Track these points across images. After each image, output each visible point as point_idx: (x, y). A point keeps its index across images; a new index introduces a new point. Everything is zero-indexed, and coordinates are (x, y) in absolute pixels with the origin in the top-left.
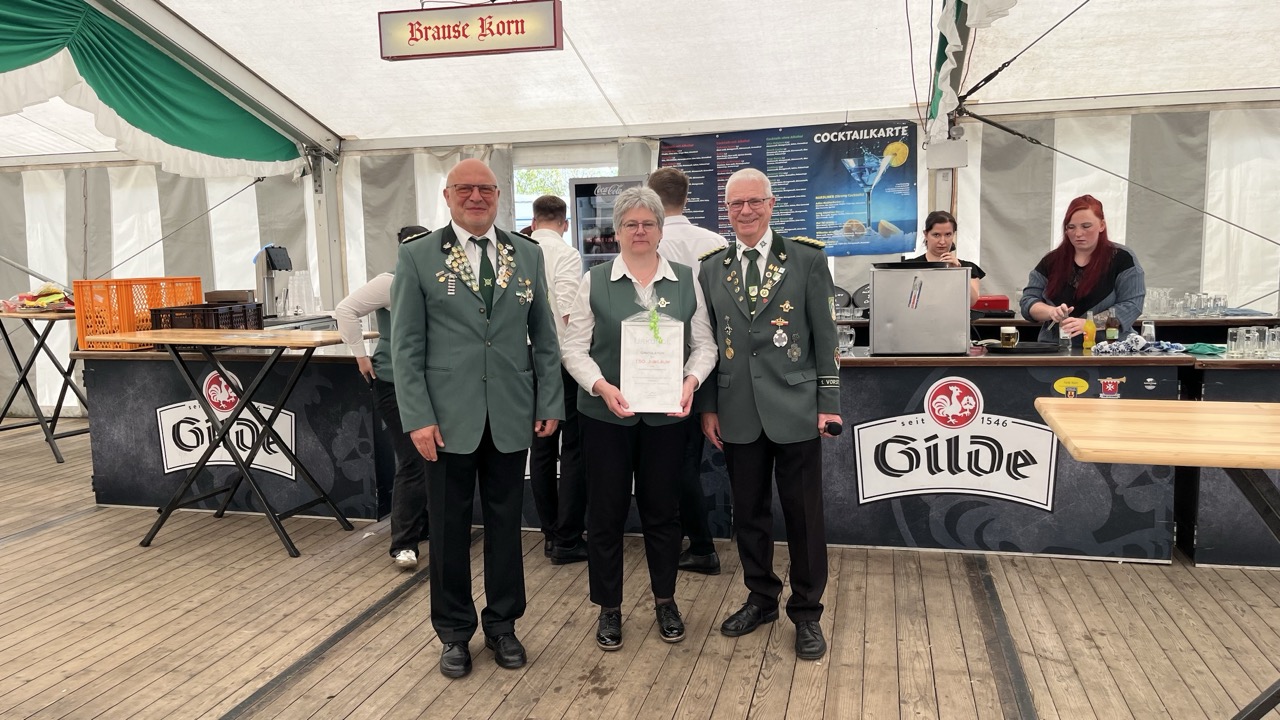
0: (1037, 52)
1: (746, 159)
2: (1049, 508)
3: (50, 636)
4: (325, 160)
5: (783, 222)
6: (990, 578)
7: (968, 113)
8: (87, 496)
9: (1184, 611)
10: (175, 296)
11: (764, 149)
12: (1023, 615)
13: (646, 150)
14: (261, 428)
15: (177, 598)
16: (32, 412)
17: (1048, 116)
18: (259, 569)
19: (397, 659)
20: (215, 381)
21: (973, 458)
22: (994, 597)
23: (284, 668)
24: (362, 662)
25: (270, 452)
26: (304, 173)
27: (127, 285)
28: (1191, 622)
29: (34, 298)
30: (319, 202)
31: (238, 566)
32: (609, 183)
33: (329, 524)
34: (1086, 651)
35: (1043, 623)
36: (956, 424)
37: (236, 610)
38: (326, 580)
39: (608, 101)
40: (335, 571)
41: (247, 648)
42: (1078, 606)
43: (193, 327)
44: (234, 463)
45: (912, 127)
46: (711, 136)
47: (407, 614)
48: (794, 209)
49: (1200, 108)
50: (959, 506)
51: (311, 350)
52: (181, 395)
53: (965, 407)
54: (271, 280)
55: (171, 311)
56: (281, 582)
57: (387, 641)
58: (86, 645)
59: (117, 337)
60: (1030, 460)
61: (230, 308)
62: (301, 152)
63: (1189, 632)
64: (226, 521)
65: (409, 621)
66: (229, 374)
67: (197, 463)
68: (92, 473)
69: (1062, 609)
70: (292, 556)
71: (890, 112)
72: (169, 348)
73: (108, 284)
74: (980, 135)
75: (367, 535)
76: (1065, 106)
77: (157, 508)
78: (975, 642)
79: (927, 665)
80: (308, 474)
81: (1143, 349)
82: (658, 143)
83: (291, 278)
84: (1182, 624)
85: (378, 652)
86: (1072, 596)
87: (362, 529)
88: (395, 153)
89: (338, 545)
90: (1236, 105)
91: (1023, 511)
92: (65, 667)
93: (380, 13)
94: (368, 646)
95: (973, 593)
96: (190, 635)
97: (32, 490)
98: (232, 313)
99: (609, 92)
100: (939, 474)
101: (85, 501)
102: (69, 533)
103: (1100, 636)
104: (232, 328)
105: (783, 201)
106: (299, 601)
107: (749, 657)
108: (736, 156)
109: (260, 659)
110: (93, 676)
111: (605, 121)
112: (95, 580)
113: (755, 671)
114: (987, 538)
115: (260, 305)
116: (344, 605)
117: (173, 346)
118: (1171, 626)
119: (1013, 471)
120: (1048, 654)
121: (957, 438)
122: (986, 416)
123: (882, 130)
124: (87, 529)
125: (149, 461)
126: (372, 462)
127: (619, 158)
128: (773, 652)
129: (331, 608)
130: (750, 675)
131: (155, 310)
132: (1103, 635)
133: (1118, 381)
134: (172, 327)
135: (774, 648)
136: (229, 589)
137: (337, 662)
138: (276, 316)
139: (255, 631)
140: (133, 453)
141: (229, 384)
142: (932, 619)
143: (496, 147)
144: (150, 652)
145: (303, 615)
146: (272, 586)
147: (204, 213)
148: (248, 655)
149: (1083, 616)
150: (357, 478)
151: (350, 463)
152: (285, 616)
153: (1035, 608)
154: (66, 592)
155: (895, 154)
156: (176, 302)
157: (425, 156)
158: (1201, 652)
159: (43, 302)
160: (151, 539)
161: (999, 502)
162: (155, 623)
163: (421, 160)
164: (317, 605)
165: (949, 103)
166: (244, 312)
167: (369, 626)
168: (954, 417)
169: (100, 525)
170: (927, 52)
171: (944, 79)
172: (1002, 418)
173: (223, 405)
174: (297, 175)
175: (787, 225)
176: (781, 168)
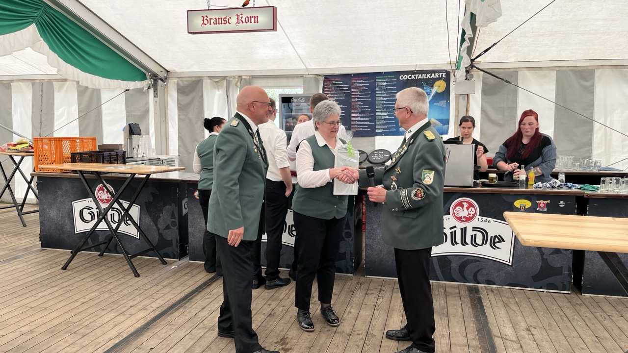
0: (510, 38)
1: (366, 87)
2: (510, 264)
3: (14, 314)
4: (160, 82)
5: (383, 118)
6: (480, 297)
7: (475, 67)
8: (36, 243)
9: (576, 317)
10: (83, 146)
11: (375, 82)
12: (496, 317)
13: (317, 81)
14: (123, 213)
15: (78, 296)
16: (12, 201)
17: (515, 70)
18: (119, 282)
19: (185, 330)
20: (101, 189)
21: (473, 238)
22: (482, 307)
23: (129, 333)
24: (167, 331)
25: (127, 224)
26: (149, 88)
27: (60, 140)
28: (579, 323)
29: (15, 145)
30: (156, 102)
31: (108, 281)
32: (298, 97)
33: (155, 261)
34: (527, 336)
35: (506, 321)
36: (465, 221)
37: (107, 303)
38: (152, 289)
39: (299, 56)
40: (157, 285)
41: (111, 322)
42: (523, 313)
43: (91, 161)
44: (109, 230)
45: (448, 74)
46: (350, 75)
47: (191, 307)
48: (389, 112)
49: (590, 68)
50: (466, 261)
51: (148, 175)
52: (84, 195)
53: (470, 213)
54: (131, 140)
55: (81, 154)
56: (130, 290)
57: (180, 321)
58: (32, 319)
59: (54, 166)
60: (501, 240)
61: (110, 153)
62: (148, 77)
63: (578, 328)
64: (104, 258)
65: (192, 311)
66: (108, 185)
67: (91, 229)
68: (39, 232)
69: (515, 314)
70: (136, 276)
71: (437, 66)
72: (79, 172)
73: (50, 140)
74: (482, 78)
75: (173, 267)
76: (523, 65)
77: (71, 251)
78: (472, 330)
79: (448, 341)
80: (145, 235)
81: (559, 186)
82: (323, 78)
83: (141, 139)
84: (574, 324)
85: (176, 326)
86: (521, 308)
87: (171, 264)
88: (194, 79)
89: (159, 271)
90: (608, 67)
91: (498, 265)
92: (21, 329)
93: (188, 11)
94: (171, 323)
95: (472, 305)
96: (83, 315)
97: (9, 240)
98: (111, 156)
99: (300, 51)
100: (456, 245)
101: (35, 246)
102: (26, 262)
103: (533, 329)
104: (111, 163)
105: (383, 108)
106: (138, 299)
107: (360, 334)
108: (361, 85)
109: (117, 328)
110: (35, 334)
111: (298, 67)
112: (38, 286)
113: (362, 342)
114: (479, 278)
115: (125, 152)
116: (160, 302)
117: (81, 171)
118: (569, 325)
119: (493, 245)
120: (507, 337)
121: (466, 228)
122: (480, 217)
123: (433, 74)
124: (36, 260)
125: (68, 227)
126: (177, 231)
127: (304, 84)
128: (372, 332)
129: (154, 303)
130: (360, 344)
131: (73, 153)
132: (535, 328)
133: (546, 202)
134: (81, 162)
135: (372, 330)
136: (104, 292)
137: (156, 331)
138: (133, 157)
139: (116, 314)
140: (60, 223)
141: (108, 191)
142: (451, 318)
143: (243, 77)
144: (64, 323)
145: (140, 307)
146: (125, 292)
147: (99, 106)
148: (111, 326)
149: (526, 318)
150: (169, 239)
151: (166, 231)
152: (131, 307)
153: (502, 313)
154: (24, 291)
155: (440, 87)
156: (83, 150)
157: (209, 81)
158: (584, 339)
159: (19, 147)
160: (67, 266)
161: (485, 260)
162: (67, 308)
163: (207, 83)
164: (147, 302)
165: (466, 62)
166: (117, 155)
167: (172, 313)
168: (464, 217)
169: (42, 258)
170: (456, 37)
171: (464, 51)
172: (488, 219)
173: (105, 201)
174: (146, 89)
175: (385, 120)
176: (383, 92)
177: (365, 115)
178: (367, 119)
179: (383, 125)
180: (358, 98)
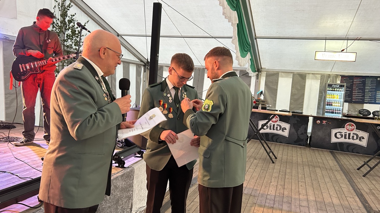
1: (361, 82)
5: (368, 96)
11: (365, 80)
30: (257, 81)
32: (336, 84)
39: (333, 67)
46: (353, 76)
48: (371, 93)
82: (340, 76)
93: (316, 51)
99: (335, 65)
105: (369, 91)
108: (358, 81)
151: (302, 135)
163: (280, 74)
175: (369, 97)
176: (369, 84)
177: (359, 94)
178: (361, 96)
179: (368, 99)
180: (356, 86)
